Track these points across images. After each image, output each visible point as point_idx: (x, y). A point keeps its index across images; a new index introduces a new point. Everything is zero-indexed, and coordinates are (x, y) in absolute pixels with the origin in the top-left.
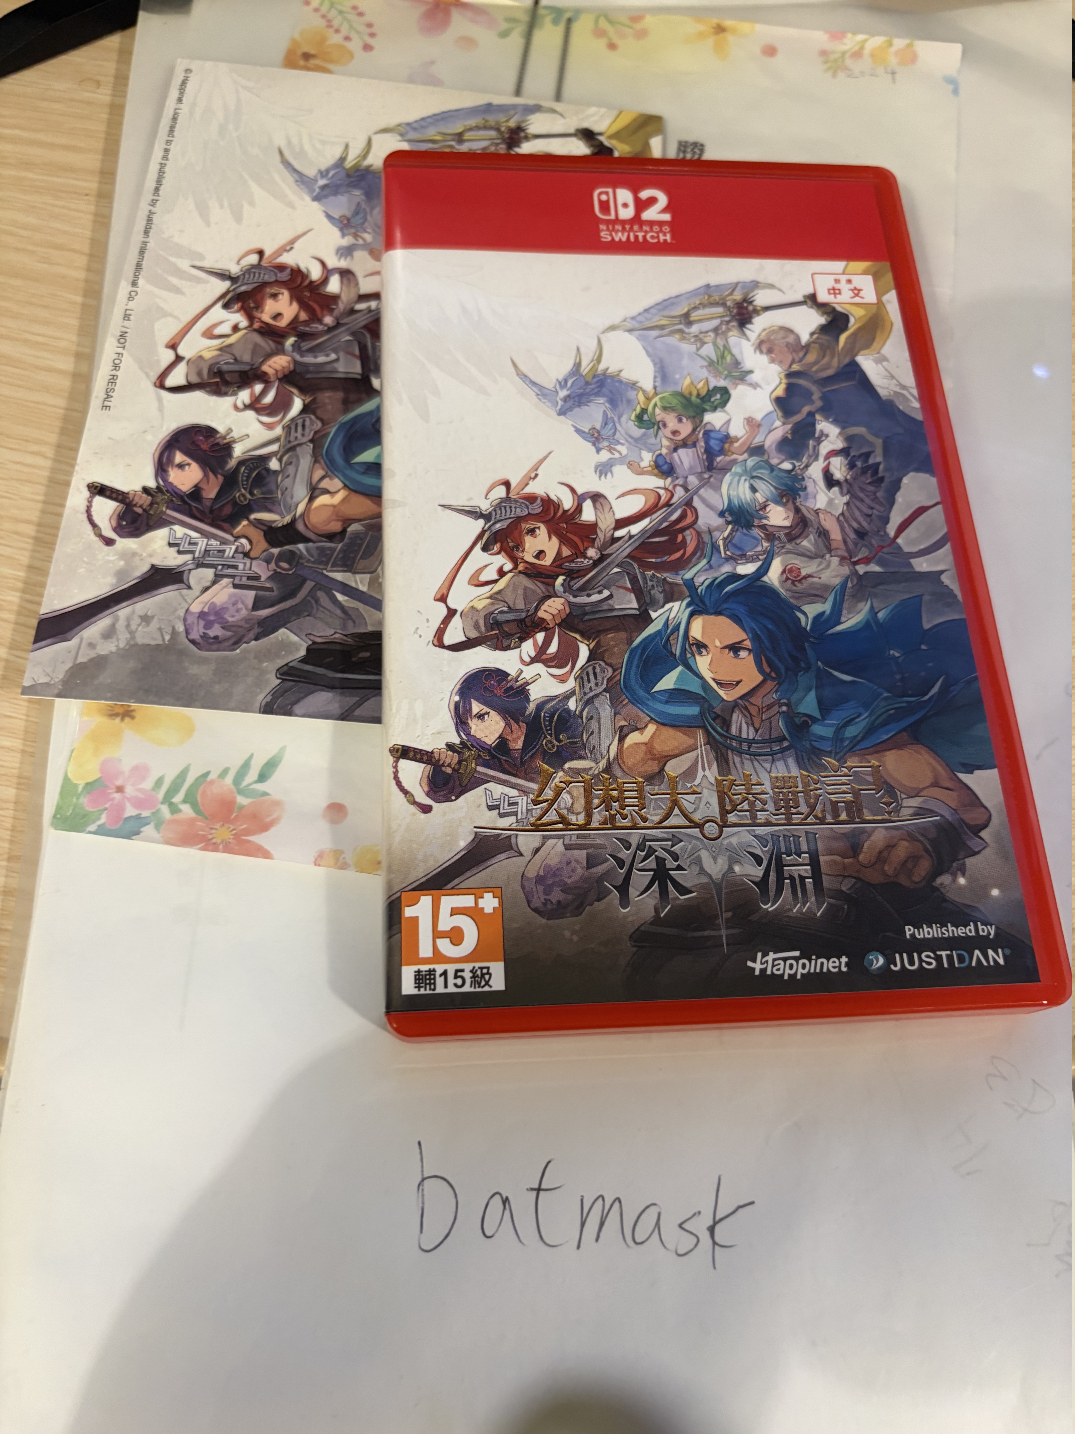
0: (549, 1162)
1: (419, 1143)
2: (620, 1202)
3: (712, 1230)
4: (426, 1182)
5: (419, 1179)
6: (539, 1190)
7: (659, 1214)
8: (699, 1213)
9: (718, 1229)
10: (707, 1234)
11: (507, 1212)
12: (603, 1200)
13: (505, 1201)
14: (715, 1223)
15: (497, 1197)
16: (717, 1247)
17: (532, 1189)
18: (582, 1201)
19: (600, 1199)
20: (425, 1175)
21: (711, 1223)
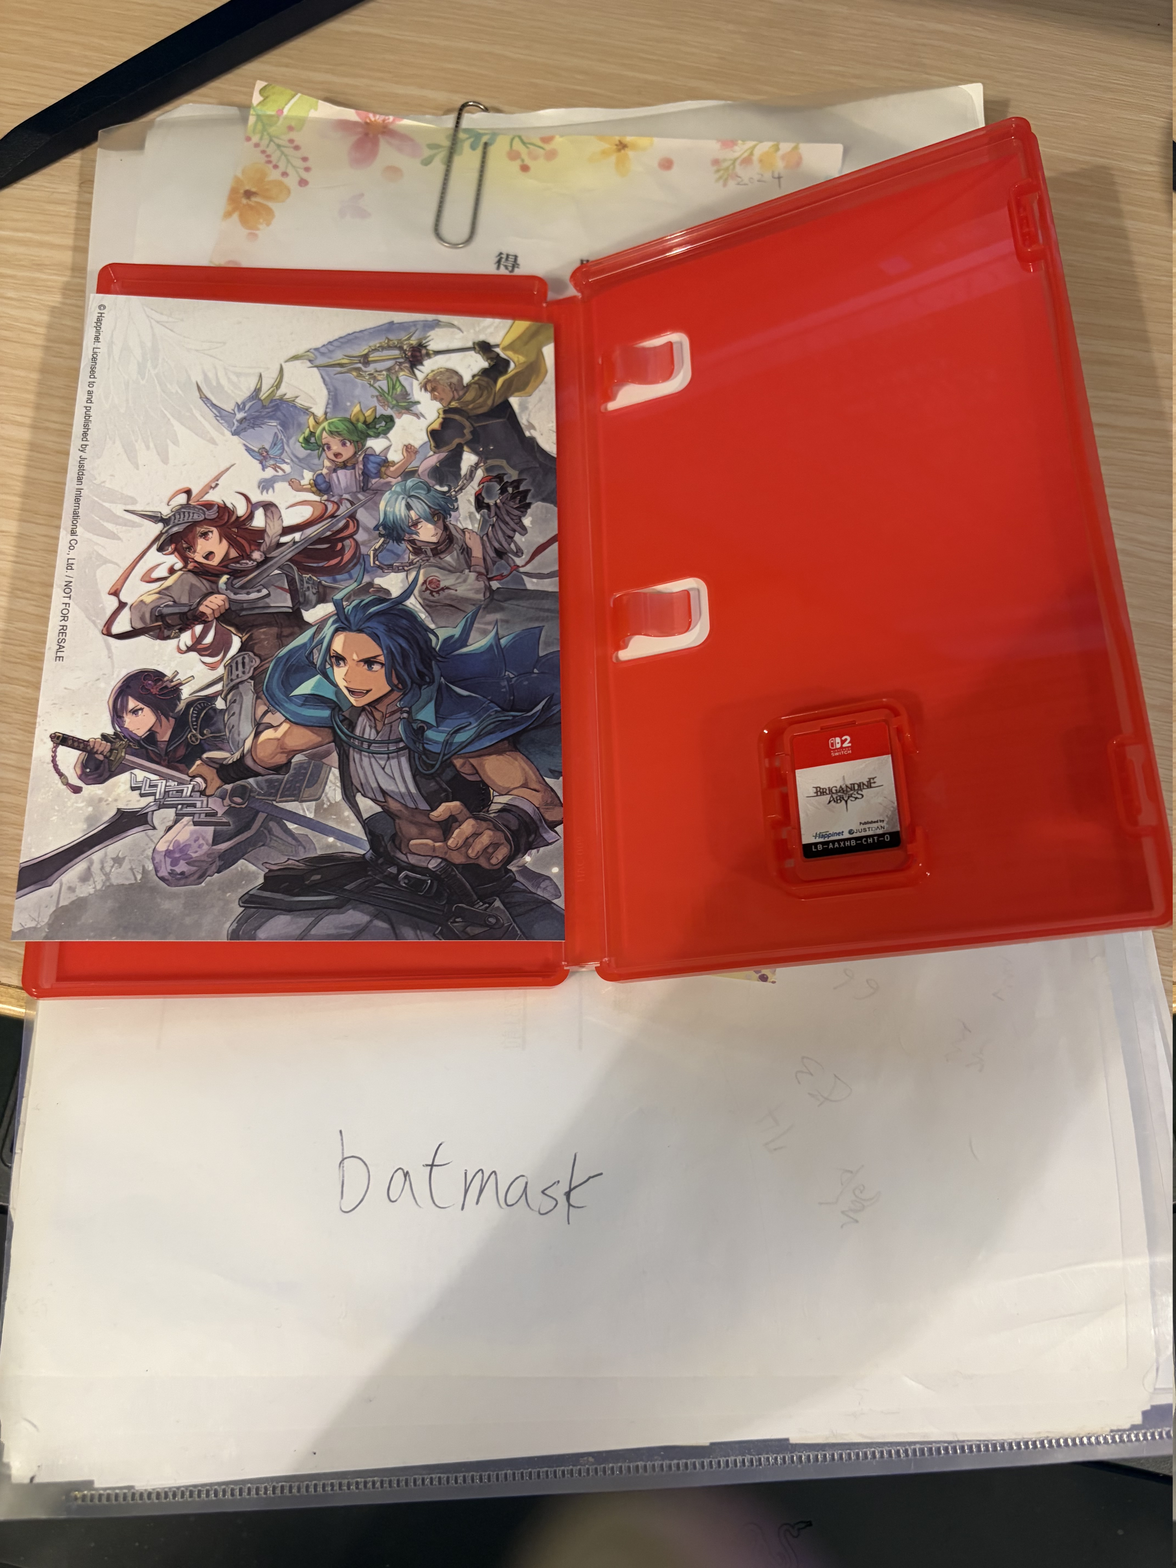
0: (440, 1145)
1: (341, 1132)
2: (496, 1174)
3: (568, 1195)
4: (345, 1160)
5: (341, 1159)
6: (432, 1166)
7: (527, 1183)
8: (558, 1182)
9: (573, 1194)
10: (565, 1198)
11: (408, 1183)
12: (483, 1173)
13: (406, 1174)
14: (571, 1190)
15: (400, 1171)
16: (571, 1208)
17: (427, 1165)
18: (466, 1174)
19: (480, 1172)
20: (345, 1156)
21: (567, 1189)
